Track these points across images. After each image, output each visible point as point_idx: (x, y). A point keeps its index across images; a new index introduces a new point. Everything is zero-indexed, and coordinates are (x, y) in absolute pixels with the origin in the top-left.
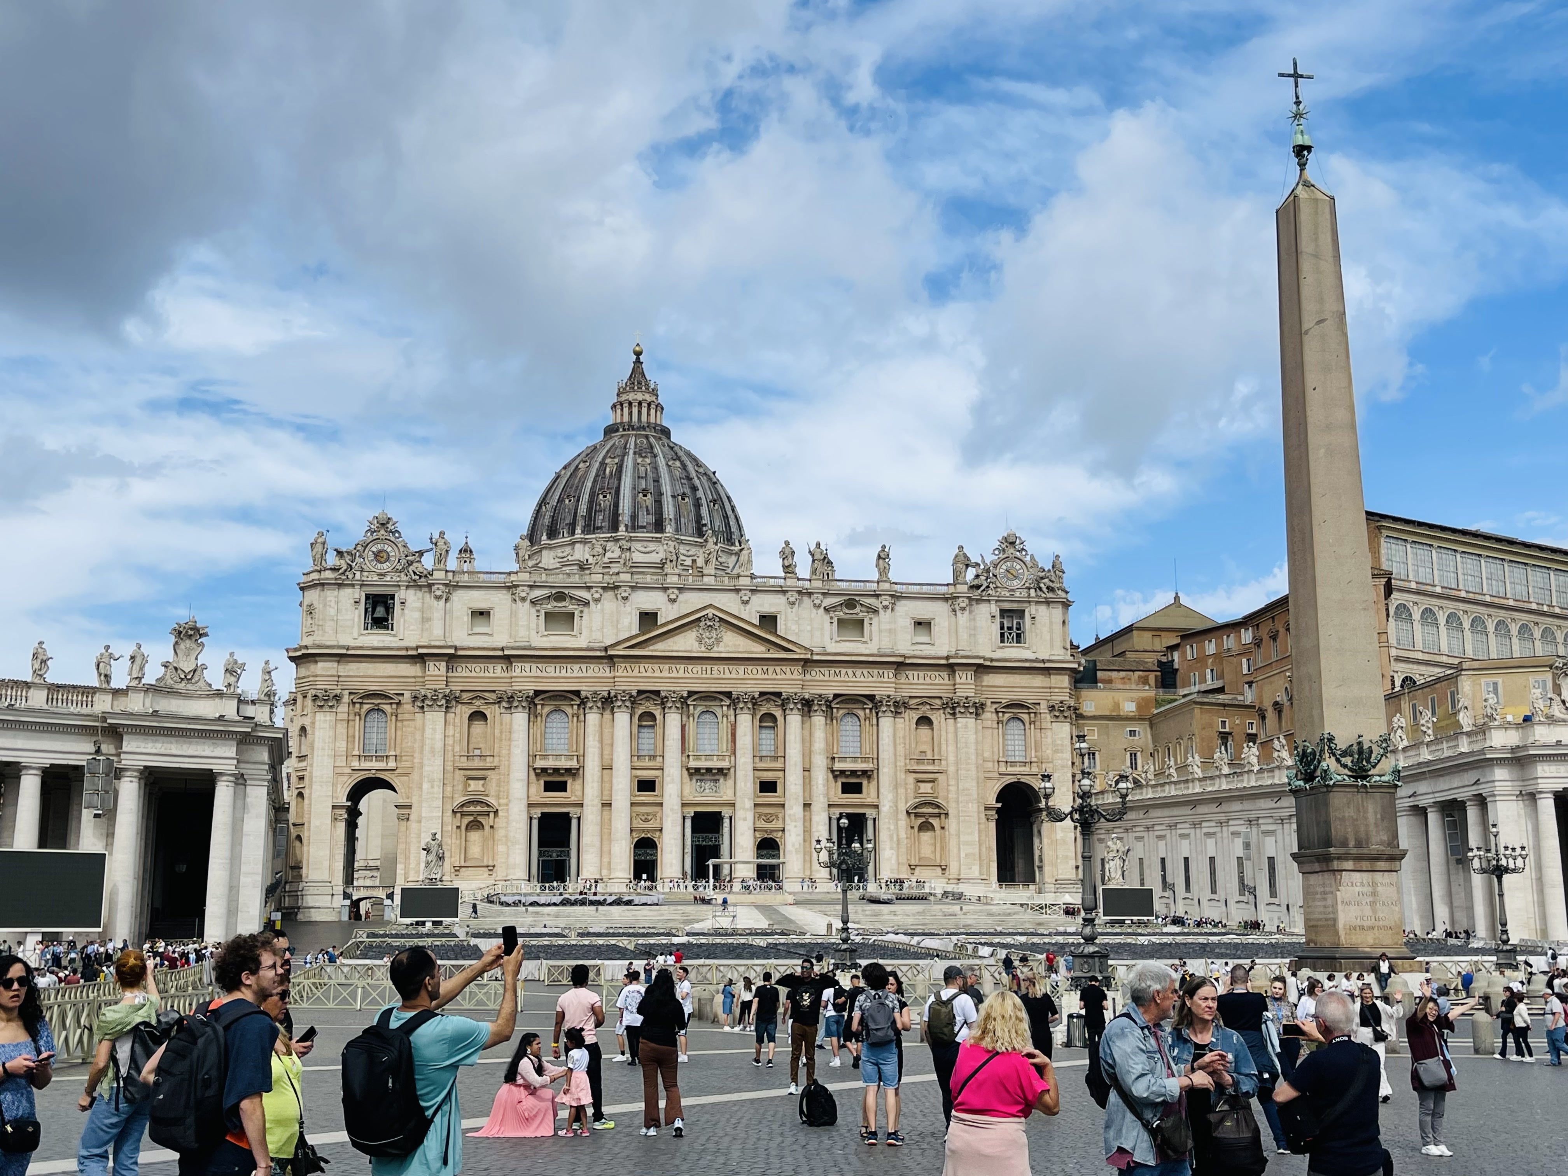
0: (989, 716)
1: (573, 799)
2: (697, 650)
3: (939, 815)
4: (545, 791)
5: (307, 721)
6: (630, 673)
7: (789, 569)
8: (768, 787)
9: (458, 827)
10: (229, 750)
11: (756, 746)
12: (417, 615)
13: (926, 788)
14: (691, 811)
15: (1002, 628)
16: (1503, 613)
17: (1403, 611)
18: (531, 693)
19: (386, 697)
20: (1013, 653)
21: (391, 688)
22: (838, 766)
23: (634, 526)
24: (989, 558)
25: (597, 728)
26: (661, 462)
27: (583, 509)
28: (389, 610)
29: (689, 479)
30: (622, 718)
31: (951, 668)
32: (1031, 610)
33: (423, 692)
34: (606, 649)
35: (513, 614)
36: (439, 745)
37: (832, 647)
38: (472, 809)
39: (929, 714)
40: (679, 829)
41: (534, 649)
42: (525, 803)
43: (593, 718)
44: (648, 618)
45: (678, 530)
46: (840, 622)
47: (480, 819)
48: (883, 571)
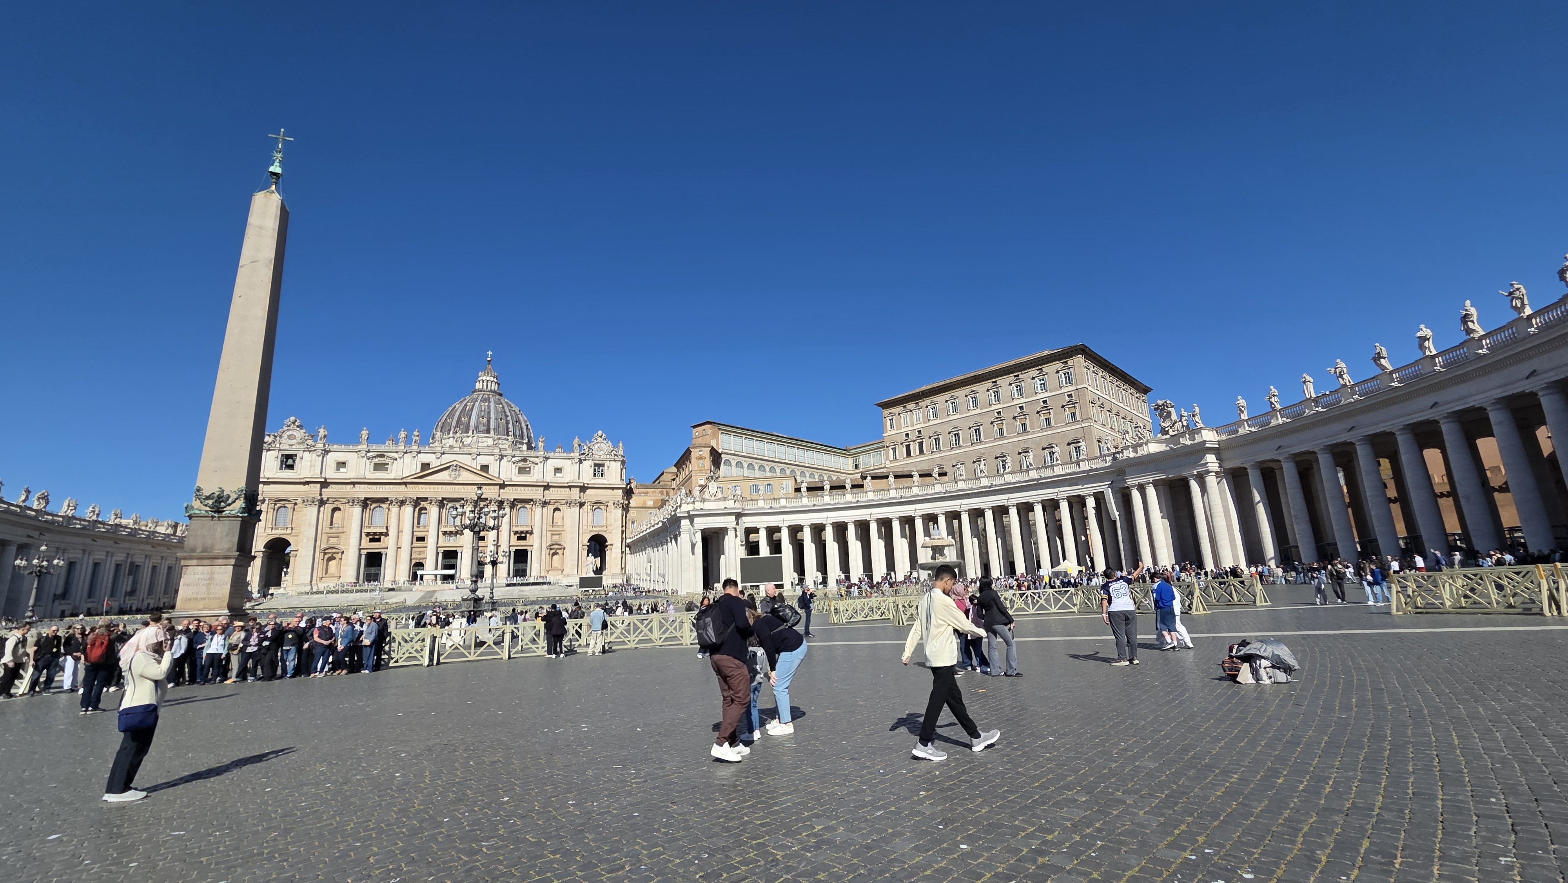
1: (384, 546)
3: (561, 549)
4: (370, 542)
6: (414, 490)
9: (323, 559)
12: (309, 464)
13: (556, 537)
14: (442, 550)
15: (595, 470)
18: (363, 499)
19: (289, 501)
20: (599, 481)
25: (397, 514)
31: (570, 487)
34: (402, 479)
38: (330, 551)
39: (559, 507)
40: (434, 558)
41: (365, 478)
42: (357, 547)
43: (394, 509)
46: (520, 468)
47: (334, 555)
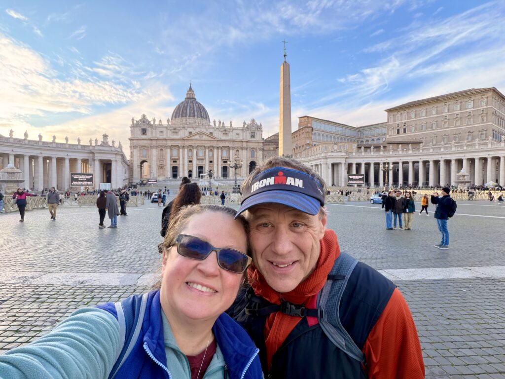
0: (248, 150)
2: (199, 139)
5: (132, 151)
7: (215, 124)
8: (211, 162)
10: (114, 156)
11: (209, 155)
16: (331, 134)
17: (315, 134)
21: (147, 145)
22: (223, 158)
23: (190, 116)
24: (249, 123)
26: (195, 105)
27: (181, 113)
28: (146, 131)
29: (199, 108)
30: (186, 150)
32: (256, 132)
33: (152, 146)
35: (167, 132)
36: (155, 155)
37: (222, 138)
44: (190, 133)
45: (197, 117)
48: (231, 125)
